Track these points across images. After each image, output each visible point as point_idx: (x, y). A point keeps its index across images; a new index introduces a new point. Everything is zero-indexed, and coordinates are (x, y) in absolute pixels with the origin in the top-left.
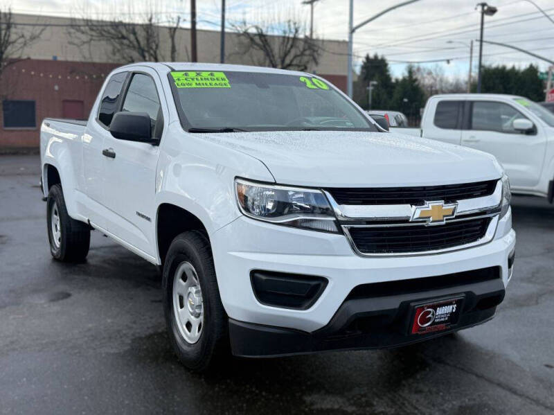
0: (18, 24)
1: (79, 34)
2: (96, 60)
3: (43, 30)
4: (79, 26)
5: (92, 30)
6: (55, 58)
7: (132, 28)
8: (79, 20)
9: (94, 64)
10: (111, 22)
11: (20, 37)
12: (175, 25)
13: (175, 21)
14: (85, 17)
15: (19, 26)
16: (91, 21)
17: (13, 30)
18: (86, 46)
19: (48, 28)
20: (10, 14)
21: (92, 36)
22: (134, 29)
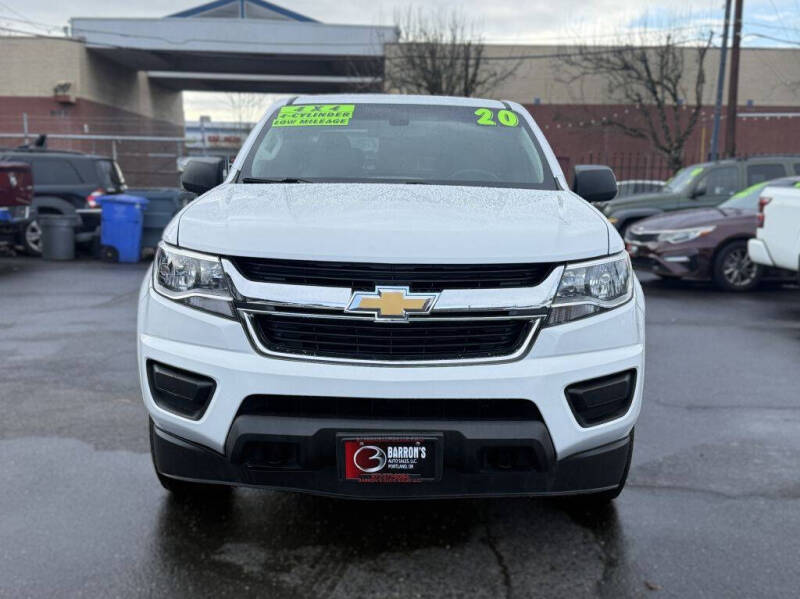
0: (489, 59)
1: (566, 67)
2: (590, 101)
3: (519, 64)
4: (569, 56)
5: (586, 59)
6: (538, 100)
7: (642, 53)
8: (570, 47)
9: (585, 108)
10: (613, 47)
11: (491, 76)
12: (705, 44)
13: (707, 38)
14: (579, 42)
15: (491, 62)
16: (586, 47)
17: (482, 66)
18: (577, 83)
19: (527, 61)
20: (482, 46)
21: (586, 68)
22: (644, 55)
